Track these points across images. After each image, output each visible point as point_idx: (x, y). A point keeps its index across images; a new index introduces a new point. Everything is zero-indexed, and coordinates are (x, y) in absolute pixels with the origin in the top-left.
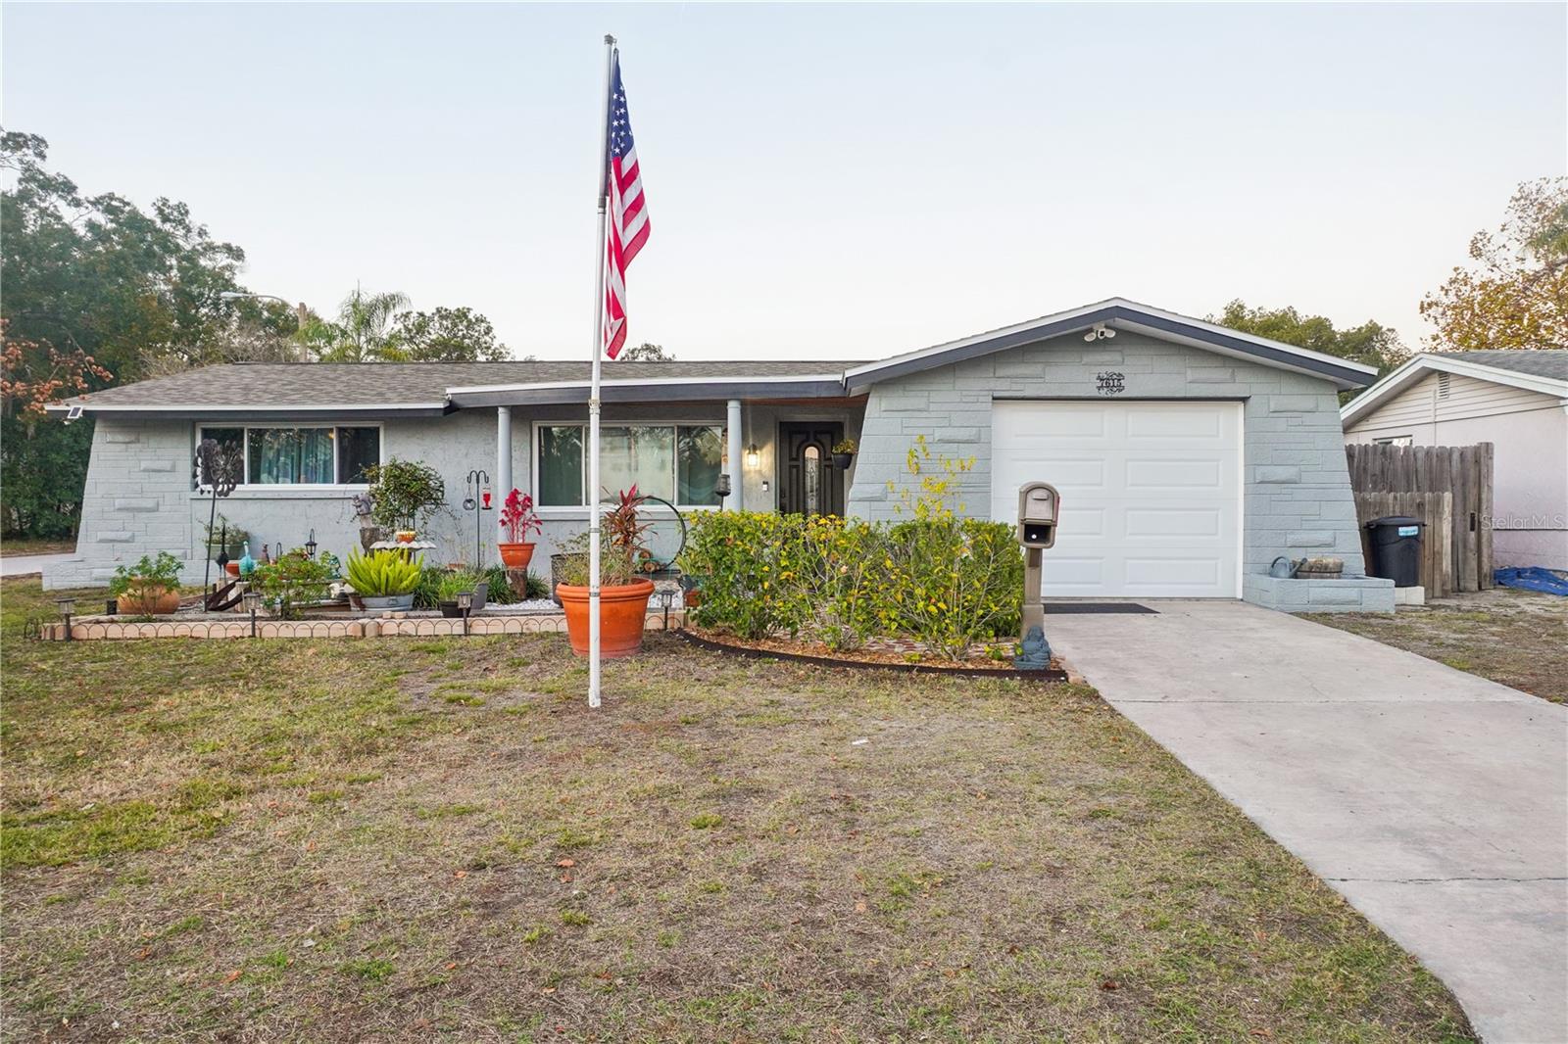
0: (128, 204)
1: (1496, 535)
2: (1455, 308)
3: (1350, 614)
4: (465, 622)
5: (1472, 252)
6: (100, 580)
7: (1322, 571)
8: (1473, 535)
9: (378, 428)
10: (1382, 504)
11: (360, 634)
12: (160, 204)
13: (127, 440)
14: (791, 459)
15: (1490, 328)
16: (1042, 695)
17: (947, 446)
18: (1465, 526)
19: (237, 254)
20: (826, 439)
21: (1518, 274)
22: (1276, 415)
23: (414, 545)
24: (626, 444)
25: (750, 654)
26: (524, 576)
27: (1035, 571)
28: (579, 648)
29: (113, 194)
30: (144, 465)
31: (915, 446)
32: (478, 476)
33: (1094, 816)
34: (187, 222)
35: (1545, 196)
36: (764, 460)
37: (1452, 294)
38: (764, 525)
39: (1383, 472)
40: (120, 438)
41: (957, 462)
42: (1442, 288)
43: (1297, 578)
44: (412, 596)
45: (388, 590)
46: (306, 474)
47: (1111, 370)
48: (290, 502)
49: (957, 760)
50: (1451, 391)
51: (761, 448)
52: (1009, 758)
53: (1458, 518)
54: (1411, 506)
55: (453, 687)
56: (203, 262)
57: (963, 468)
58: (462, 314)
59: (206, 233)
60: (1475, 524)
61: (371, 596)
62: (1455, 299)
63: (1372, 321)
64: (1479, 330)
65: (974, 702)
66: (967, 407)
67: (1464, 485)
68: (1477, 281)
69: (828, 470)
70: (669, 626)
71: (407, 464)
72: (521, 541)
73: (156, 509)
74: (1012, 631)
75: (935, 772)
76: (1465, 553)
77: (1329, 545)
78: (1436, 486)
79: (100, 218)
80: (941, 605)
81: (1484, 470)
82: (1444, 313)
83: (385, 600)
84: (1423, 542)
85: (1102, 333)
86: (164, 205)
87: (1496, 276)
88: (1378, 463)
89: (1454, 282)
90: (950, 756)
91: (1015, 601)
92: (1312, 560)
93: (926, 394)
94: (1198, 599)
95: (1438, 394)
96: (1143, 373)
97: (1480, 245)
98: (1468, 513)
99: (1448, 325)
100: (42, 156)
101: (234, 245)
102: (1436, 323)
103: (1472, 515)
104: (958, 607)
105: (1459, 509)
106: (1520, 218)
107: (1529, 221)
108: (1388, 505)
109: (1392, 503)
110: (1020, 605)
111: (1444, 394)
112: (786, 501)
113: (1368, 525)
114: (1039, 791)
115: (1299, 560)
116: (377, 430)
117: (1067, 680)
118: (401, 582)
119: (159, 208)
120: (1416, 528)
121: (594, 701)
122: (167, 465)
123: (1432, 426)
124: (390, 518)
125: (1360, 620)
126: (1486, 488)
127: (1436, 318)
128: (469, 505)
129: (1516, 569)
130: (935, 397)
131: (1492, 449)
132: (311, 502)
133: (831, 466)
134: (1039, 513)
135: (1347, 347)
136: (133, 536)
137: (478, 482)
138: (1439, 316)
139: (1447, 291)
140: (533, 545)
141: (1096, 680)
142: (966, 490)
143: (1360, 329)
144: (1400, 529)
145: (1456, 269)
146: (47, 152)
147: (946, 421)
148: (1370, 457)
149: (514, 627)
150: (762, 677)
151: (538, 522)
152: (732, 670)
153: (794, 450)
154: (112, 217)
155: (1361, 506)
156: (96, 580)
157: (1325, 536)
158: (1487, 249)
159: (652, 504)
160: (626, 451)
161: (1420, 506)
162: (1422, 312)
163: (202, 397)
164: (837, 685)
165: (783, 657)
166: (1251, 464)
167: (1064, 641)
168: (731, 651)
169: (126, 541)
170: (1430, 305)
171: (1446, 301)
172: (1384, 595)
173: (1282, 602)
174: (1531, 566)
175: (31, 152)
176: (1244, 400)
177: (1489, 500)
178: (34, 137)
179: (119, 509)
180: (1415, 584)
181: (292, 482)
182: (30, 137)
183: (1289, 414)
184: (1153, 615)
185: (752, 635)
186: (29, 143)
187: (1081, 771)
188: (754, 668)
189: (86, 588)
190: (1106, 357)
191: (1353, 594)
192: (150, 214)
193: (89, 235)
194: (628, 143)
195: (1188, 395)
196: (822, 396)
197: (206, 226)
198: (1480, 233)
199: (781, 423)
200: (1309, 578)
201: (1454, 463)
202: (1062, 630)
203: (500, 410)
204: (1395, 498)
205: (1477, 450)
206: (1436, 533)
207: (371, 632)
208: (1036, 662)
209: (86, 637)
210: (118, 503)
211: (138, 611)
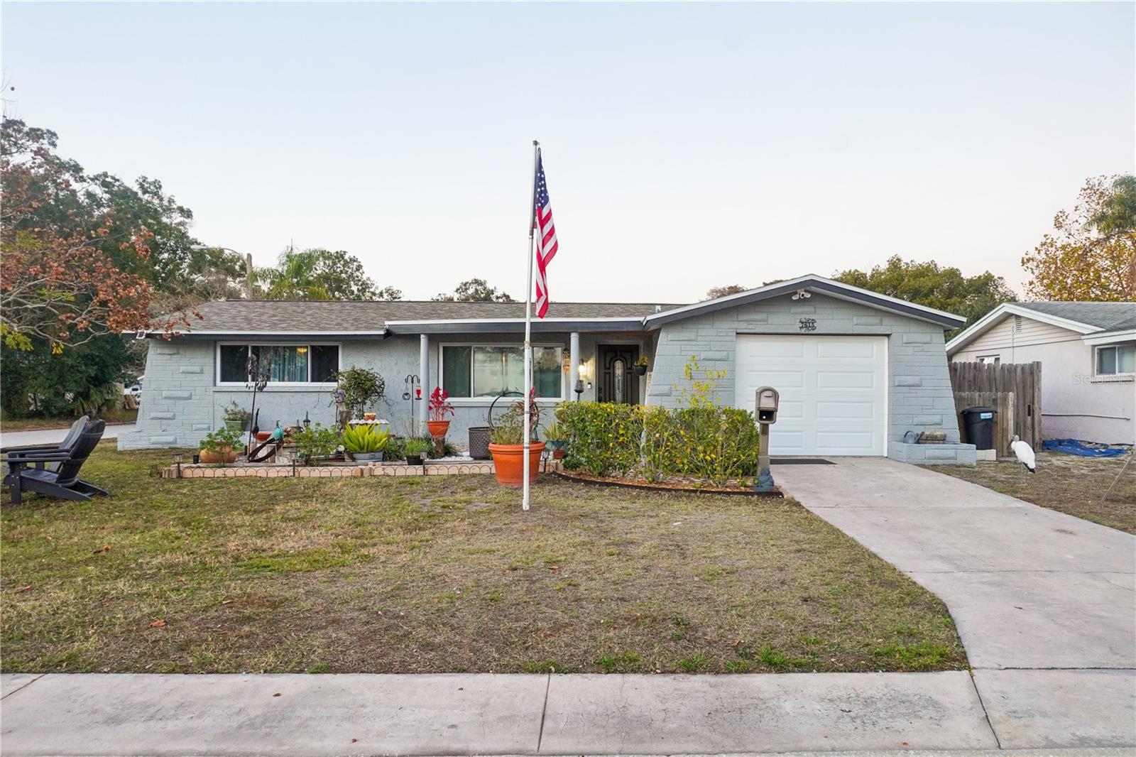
0: (118, 180)
1: (1043, 418)
2: (1045, 262)
3: (949, 465)
4: (424, 468)
5: (1055, 225)
6: (155, 444)
7: (934, 439)
8: (1029, 418)
9: (338, 347)
10: (972, 399)
11: (360, 475)
12: (141, 180)
13: (172, 353)
14: (606, 368)
15: (1068, 277)
16: (768, 505)
17: (708, 363)
18: (1025, 413)
19: (187, 214)
20: (628, 356)
21: (1086, 240)
22: (906, 345)
23: (376, 421)
24: (499, 358)
25: (601, 484)
26: (443, 441)
27: (765, 437)
28: (503, 481)
29: (106, 173)
30: (182, 369)
31: (689, 363)
32: (412, 379)
33: (798, 551)
34: (160, 193)
35: (1103, 188)
36: (589, 369)
37: (1042, 253)
38: (609, 410)
39: (975, 379)
40: (167, 351)
41: (716, 373)
42: (1036, 249)
43: (919, 443)
44: (382, 453)
45: (368, 449)
46: (289, 376)
47: (807, 317)
48: (279, 394)
49: (729, 530)
50: (1022, 327)
51: (587, 362)
52: (755, 530)
53: (1020, 408)
54: (989, 400)
55: (440, 501)
56: (165, 220)
57: (719, 376)
58: (340, 256)
59: (173, 202)
60: (1030, 412)
61: (359, 453)
62: (1045, 256)
63: (987, 272)
64: (1061, 278)
65: (733, 508)
66: (721, 338)
67: (1024, 387)
68: (1059, 245)
69: (629, 376)
70: (547, 470)
71: (361, 370)
72: (441, 420)
73: (190, 398)
74: (751, 473)
75: (718, 535)
76: (1024, 430)
77: (939, 424)
78: (1006, 389)
79: (98, 190)
80: (713, 456)
81: (1036, 379)
82: (1037, 266)
83: (367, 455)
84: (996, 422)
85: (803, 295)
86: (144, 181)
87: (1072, 241)
88: (972, 374)
89: (1044, 244)
90: (725, 529)
91: (754, 453)
92: (927, 433)
93: (696, 330)
94: (860, 457)
95: (1015, 329)
96: (827, 319)
97: (1061, 220)
98: (1027, 406)
99: (1041, 274)
100: (54, 145)
101: (185, 208)
102: (1033, 272)
103: (1029, 406)
104: (722, 456)
105: (1021, 402)
106: (1087, 202)
107: (1093, 205)
108: (975, 399)
109: (977, 398)
110: (757, 456)
111: (1019, 328)
112: (602, 395)
113: (963, 412)
114: (771, 542)
115: (920, 433)
116: (337, 348)
117: (783, 497)
118: (376, 444)
119: (141, 184)
120: (991, 414)
121: (526, 506)
122: (197, 369)
123: (1011, 349)
124: (351, 405)
125: (955, 468)
126: (1037, 390)
127: (1032, 269)
128: (406, 397)
129: (1059, 440)
130: (701, 332)
131: (1041, 366)
132: (293, 394)
133: (630, 373)
134: (767, 404)
135: (970, 289)
136: (175, 415)
137: (412, 382)
138: (1034, 268)
139: (1039, 251)
140: (448, 422)
141: (798, 497)
142: (720, 389)
143: (980, 277)
144: (982, 414)
145: (1045, 236)
146: (57, 142)
147: (708, 347)
148: (967, 369)
149: (454, 471)
150: (613, 496)
151: (451, 408)
152: (594, 492)
153: (608, 362)
154: (106, 190)
155: (958, 401)
156: (153, 444)
157: (936, 419)
158: (1065, 223)
159: (516, 396)
160: (500, 362)
161: (995, 400)
162: (1023, 265)
163: (221, 325)
164: (655, 499)
165: (621, 486)
166: (892, 376)
167: (781, 478)
168: (588, 483)
169: (169, 419)
170: (1028, 260)
171: (1039, 258)
172: (970, 454)
173: (909, 458)
174: (1068, 438)
175: (45, 142)
176: (888, 336)
177: (1039, 397)
178: (48, 131)
179: (165, 398)
180: (991, 448)
181: (279, 381)
182: (45, 131)
183: (915, 345)
184: (832, 465)
185: (600, 474)
186: (45, 135)
187: (792, 535)
188: (607, 491)
189: (148, 449)
190: (806, 309)
191: (951, 453)
192: (135, 188)
193: (87, 201)
194: (546, 199)
195: (855, 333)
196: (631, 330)
197: (173, 196)
198: (1061, 212)
199: (599, 346)
200: (926, 443)
201: (1018, 374)
202: (779, 473)
203: (422, 336)
204: (980, 396)
205: (1031, 366)
206: (1004, 418)
207: (366, 474)
208: (765, 488)
209: (191, 476)
210: (165, 394)
211: (216, 461)
